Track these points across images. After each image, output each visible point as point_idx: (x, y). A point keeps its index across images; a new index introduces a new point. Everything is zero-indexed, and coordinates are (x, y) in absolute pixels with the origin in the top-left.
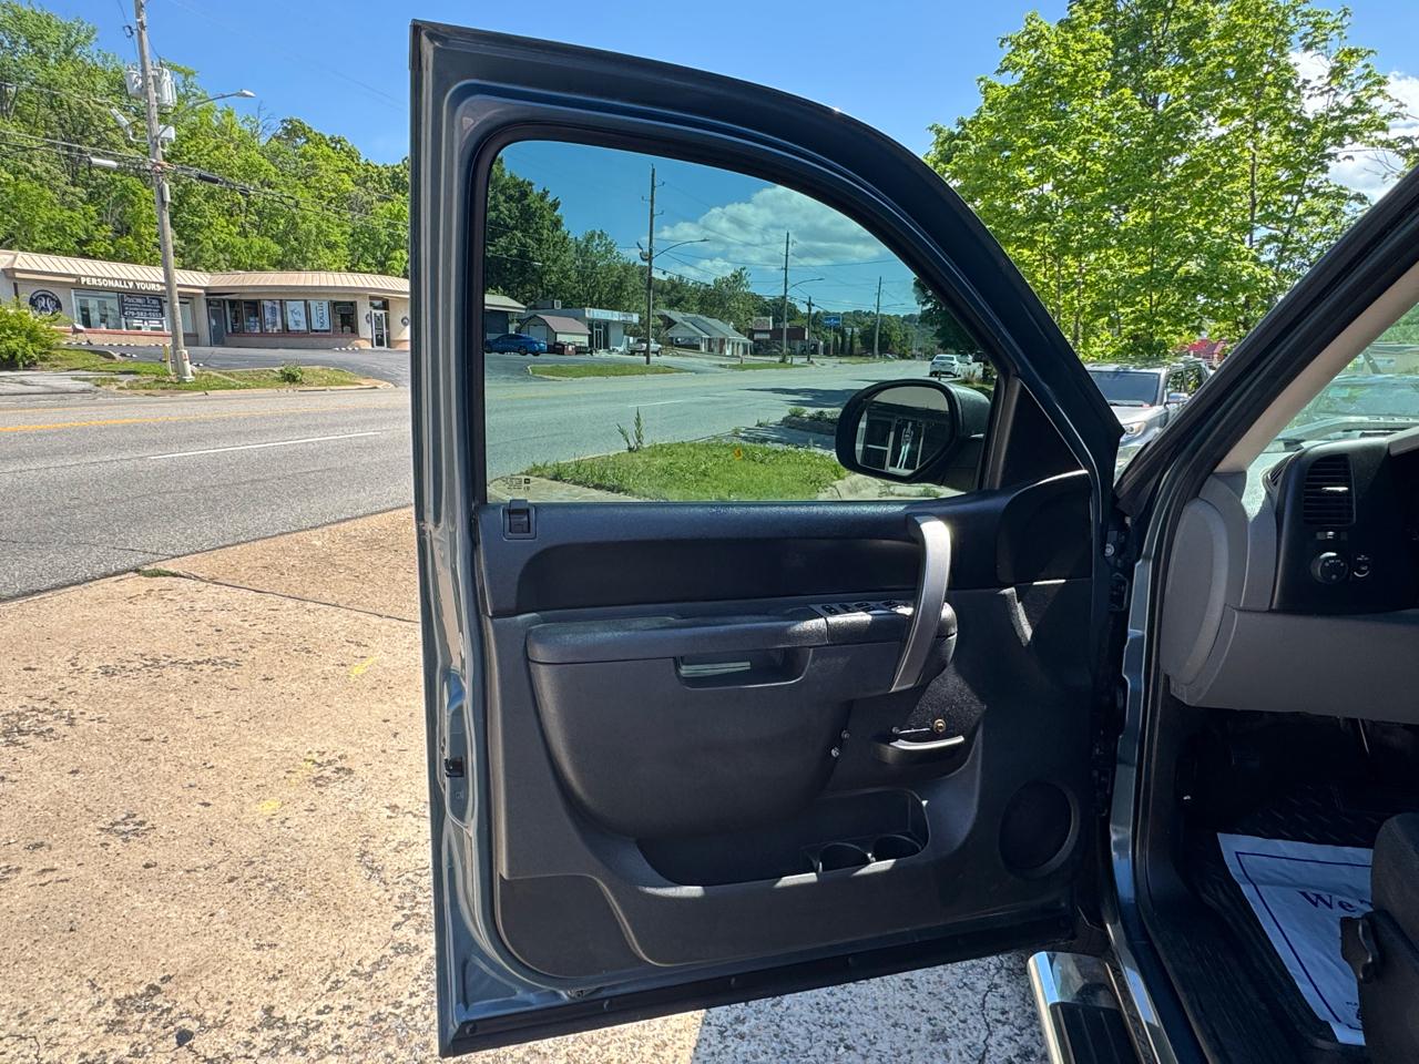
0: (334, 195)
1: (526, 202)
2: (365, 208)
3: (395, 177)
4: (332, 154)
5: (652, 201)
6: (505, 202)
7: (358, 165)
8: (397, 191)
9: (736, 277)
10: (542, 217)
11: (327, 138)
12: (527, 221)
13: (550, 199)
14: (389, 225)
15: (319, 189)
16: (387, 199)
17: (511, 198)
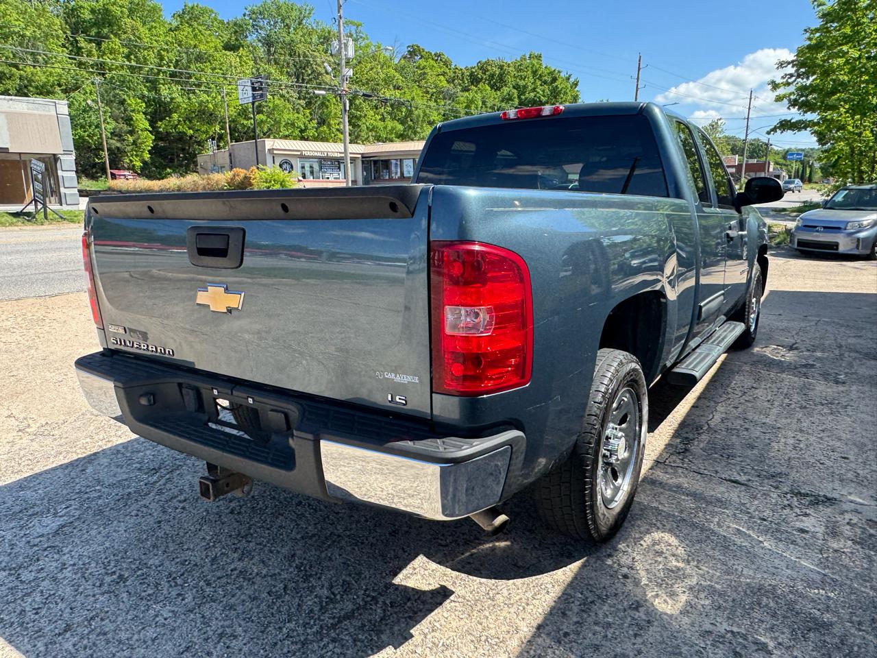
0: (434, 90)
1: (554, 85)
2: (452, 97)
3: (472, 74)
4: (435, 65)
5: (638, 79)
6: (541, 85)
7: (450, 69)
8: (472, 84)
10: (565, 93)
11: (433, 53)
12: (555, 97)
13: (572, 80)
14: (466, 107)
15: (426, 88)
16: (466, 90)
17: (545, 82)
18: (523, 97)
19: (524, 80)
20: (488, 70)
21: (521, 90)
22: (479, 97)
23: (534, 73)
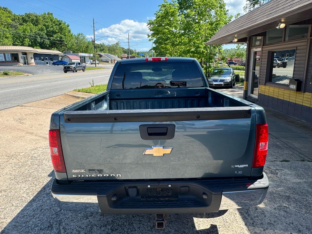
0: (6, 24)
1: (60, 26)
2: (16, 27)
3: (23, 18)
4: (4, 12)
5: (94, 27)
6: (55, 25)
7: (12, 15)
8: (24, 22)
9: (117, 44)
10: (65, 29)
11: (2, 7)
12: (61, 30)
13: (66, 24)
14: (23, 32)
15: (2, 22)
16: (21, 24)
17: (57, 25)
18: (48, 29)
19: (48, 23)
20: (30, 17)
21: (47, 27)
22: (28, 28)
23: (51, 20)
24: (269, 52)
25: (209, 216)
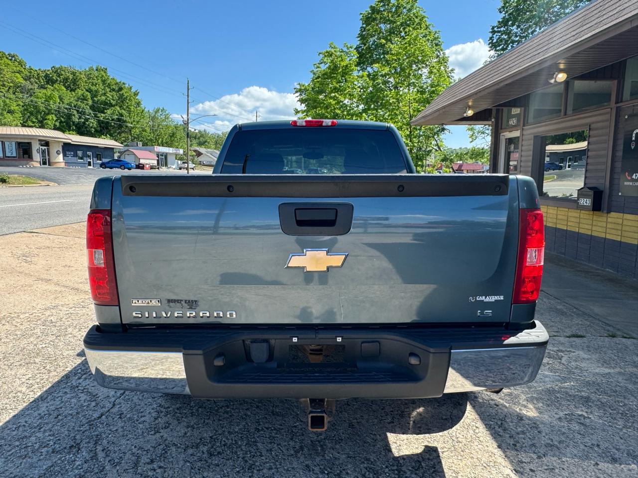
0: (12, 85)
1: (121, 93)
2: (31, 93)
3: (47, 76)
4: (10, 63)
5: (188, 96)
6: (110, 91)
7: (25, 69)
8: (48, 83)
10: (130, 100)
11: (7, 54)
12: (122, 102)
13: (133, 90)
14: (45, 102)
15: (3, 81)
16: (42, 87)
17: (114, 90)
18: (95, 99)
19: (95, 86)
20: (62, 75)
21: (94, 94)
22: (56, 94)
23: (104, 82)
24: (536, 137)
25: (420, 431)
